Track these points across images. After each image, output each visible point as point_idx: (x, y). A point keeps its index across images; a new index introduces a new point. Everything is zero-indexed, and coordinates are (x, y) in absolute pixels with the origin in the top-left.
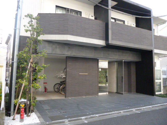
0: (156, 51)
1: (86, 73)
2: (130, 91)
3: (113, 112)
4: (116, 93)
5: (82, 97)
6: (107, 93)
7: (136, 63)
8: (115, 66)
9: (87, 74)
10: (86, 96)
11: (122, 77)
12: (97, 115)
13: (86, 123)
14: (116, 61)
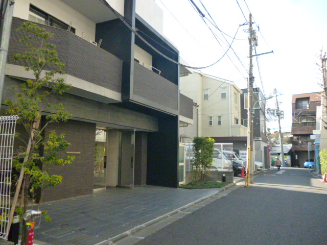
0: (181, 118)
1: (78, 151)
2: (138, 183)
3: (158, 218)
4: (117, 187)
5: (70, 198)
6: (105, 189)
7: (149, 135)
8: (118, 138)
9: (79, 153)
10: (76, 197)
11: (132, 159)
12: (143, 225)
13: (144, 239)
14: (120, 130)
